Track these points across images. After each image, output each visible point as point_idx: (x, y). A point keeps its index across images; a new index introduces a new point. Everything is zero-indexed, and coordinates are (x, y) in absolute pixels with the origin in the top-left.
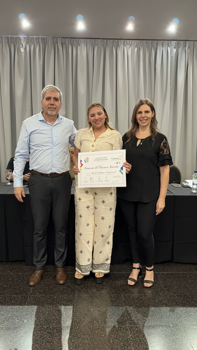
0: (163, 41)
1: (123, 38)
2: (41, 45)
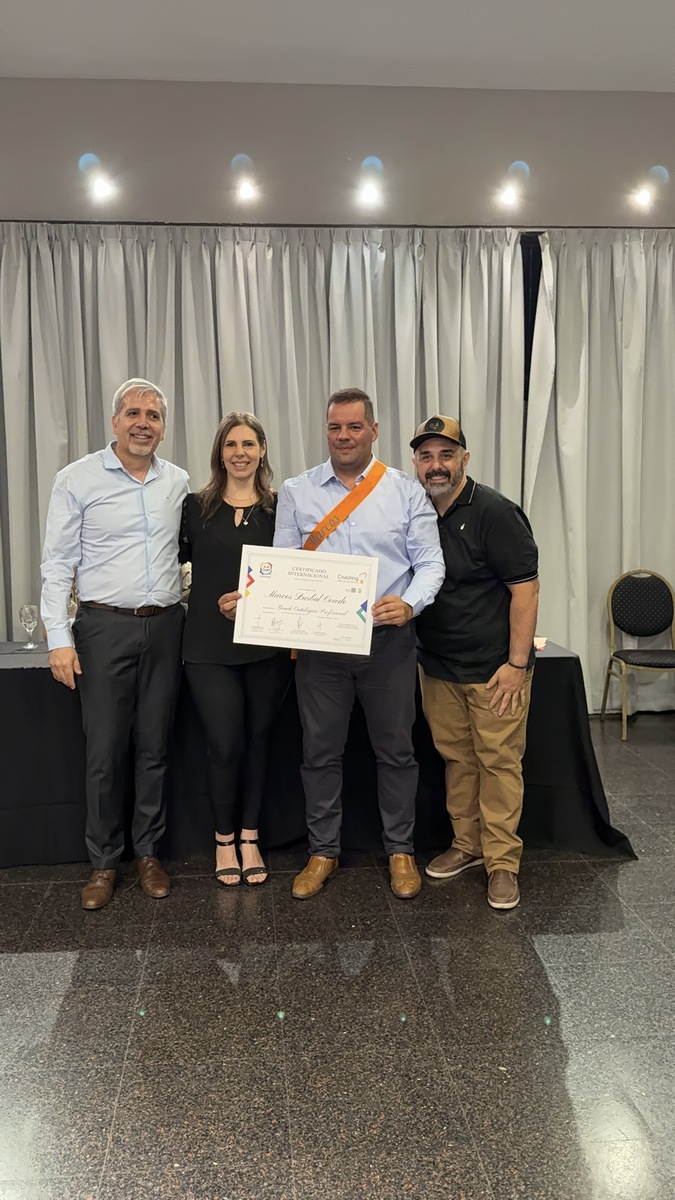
0: (349, 229)
1: (233, 223)
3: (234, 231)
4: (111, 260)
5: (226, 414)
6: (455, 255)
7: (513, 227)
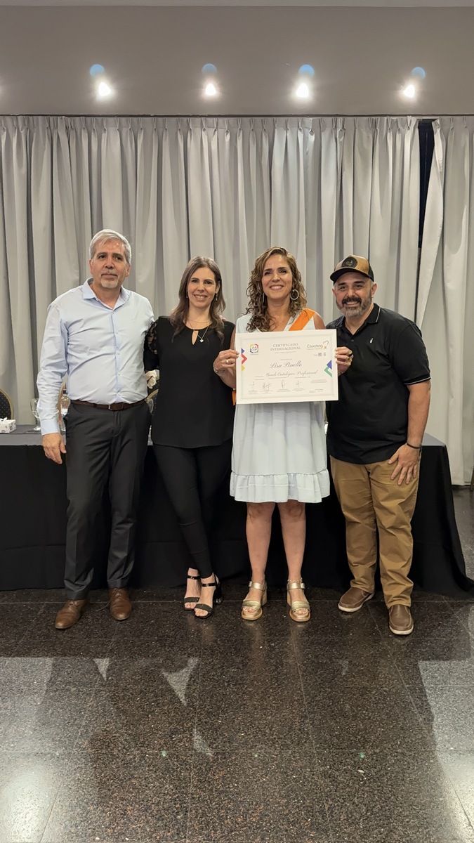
0: (287, 118)
1: (201, 114)
2: (23, 132)
3: (202, 121)
4: (111, 144)
5: (193, 258)
6: (368, 137)
7: (413, 115)
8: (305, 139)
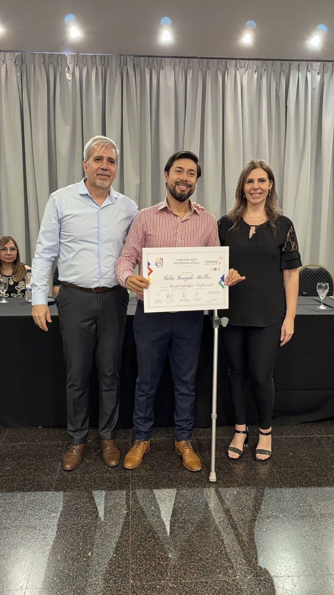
0: (300, 62)
1: (235, 58)
2: (99, 67)
3: (236, 63)
4: (168, 78)
8: (313, 78)
